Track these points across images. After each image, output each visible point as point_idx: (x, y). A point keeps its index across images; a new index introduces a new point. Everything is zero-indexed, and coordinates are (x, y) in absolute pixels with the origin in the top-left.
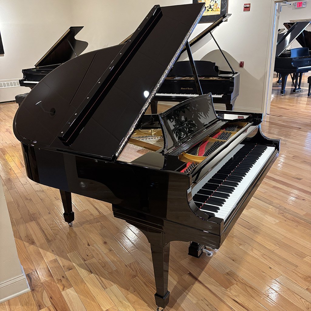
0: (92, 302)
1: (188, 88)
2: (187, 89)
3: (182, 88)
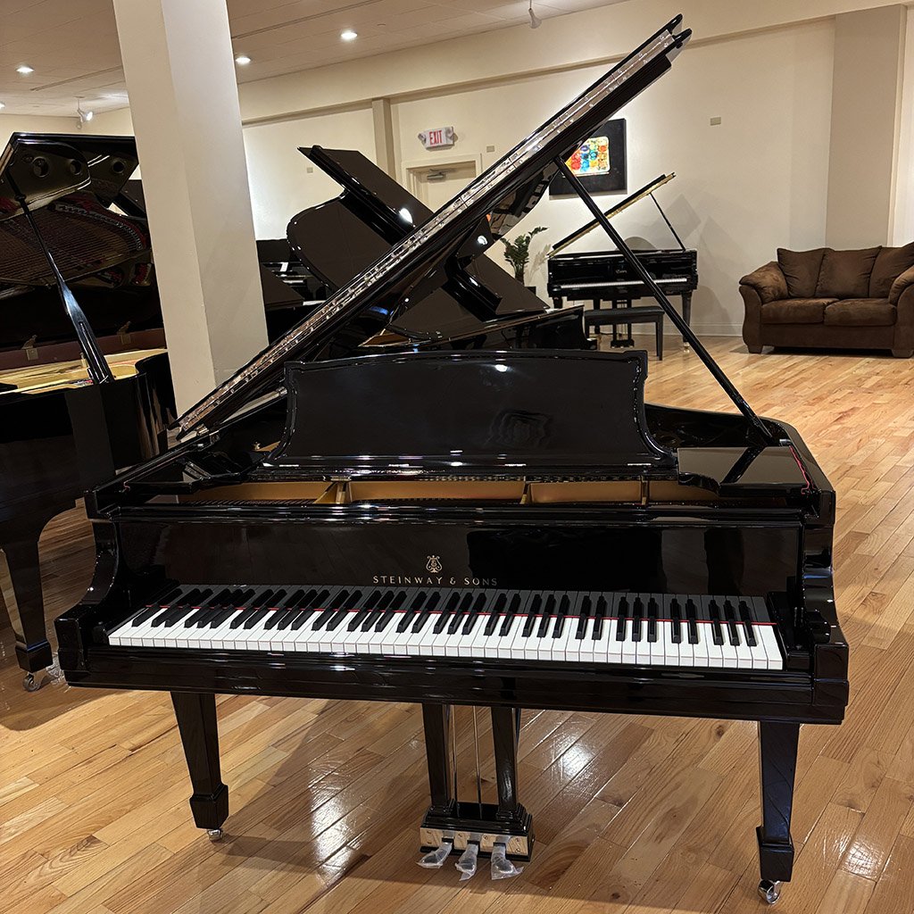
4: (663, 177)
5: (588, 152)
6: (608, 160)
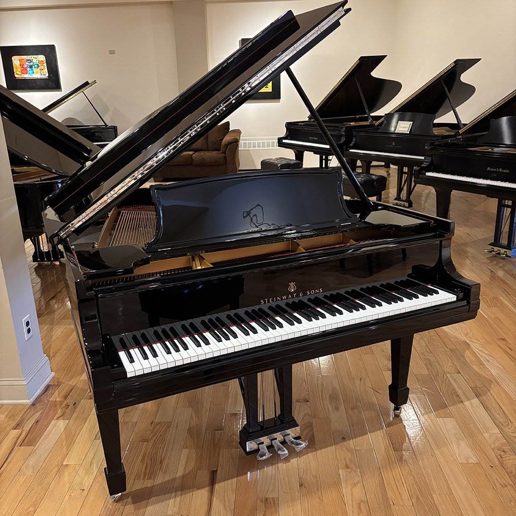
0: (65, 448)
1: (501, 169)
2: (497, 170)
3: (489, 169)
4: (87, 84)
5: (32, 63)
6: (46, 70)
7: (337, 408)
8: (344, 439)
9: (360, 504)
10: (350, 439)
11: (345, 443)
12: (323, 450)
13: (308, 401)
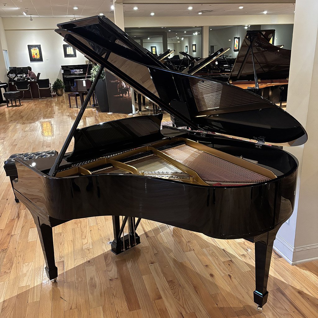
7: (91, 279)
8: (89, 262)
9: (85, 238)
10: (86, 262)
11: (88, 260)
12: (100, 254)
13: (110, 280)
